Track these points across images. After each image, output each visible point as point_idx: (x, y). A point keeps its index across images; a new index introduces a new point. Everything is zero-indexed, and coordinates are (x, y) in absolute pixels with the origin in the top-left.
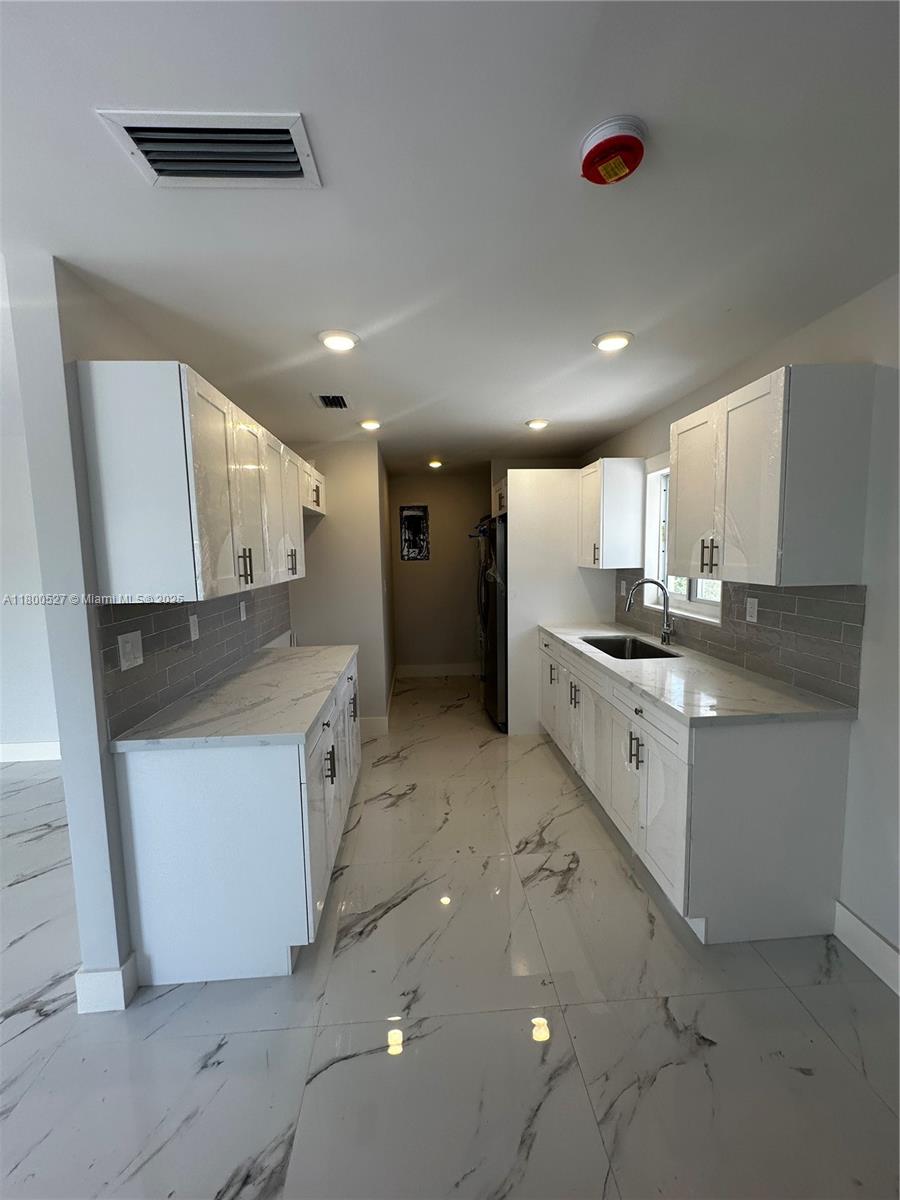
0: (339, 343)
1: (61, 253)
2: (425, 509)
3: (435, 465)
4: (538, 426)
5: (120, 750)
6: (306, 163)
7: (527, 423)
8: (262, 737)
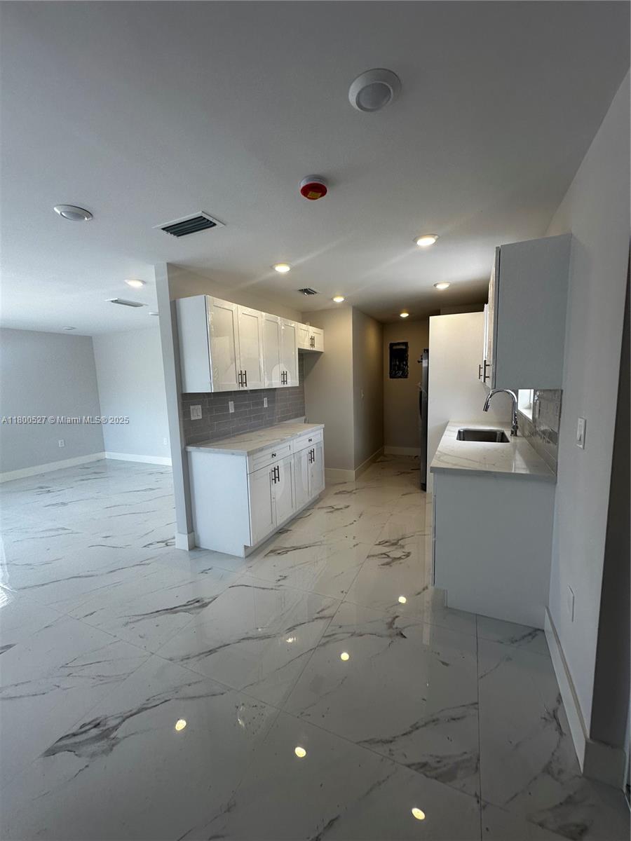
0: (282, 269)
1: (170, 261)
2: (406, 344)
3: (404, 315)
4: (442, 287)
5: (189, 450)
6: (214, 221)
7: (435, 285)
8: (233, 451)
